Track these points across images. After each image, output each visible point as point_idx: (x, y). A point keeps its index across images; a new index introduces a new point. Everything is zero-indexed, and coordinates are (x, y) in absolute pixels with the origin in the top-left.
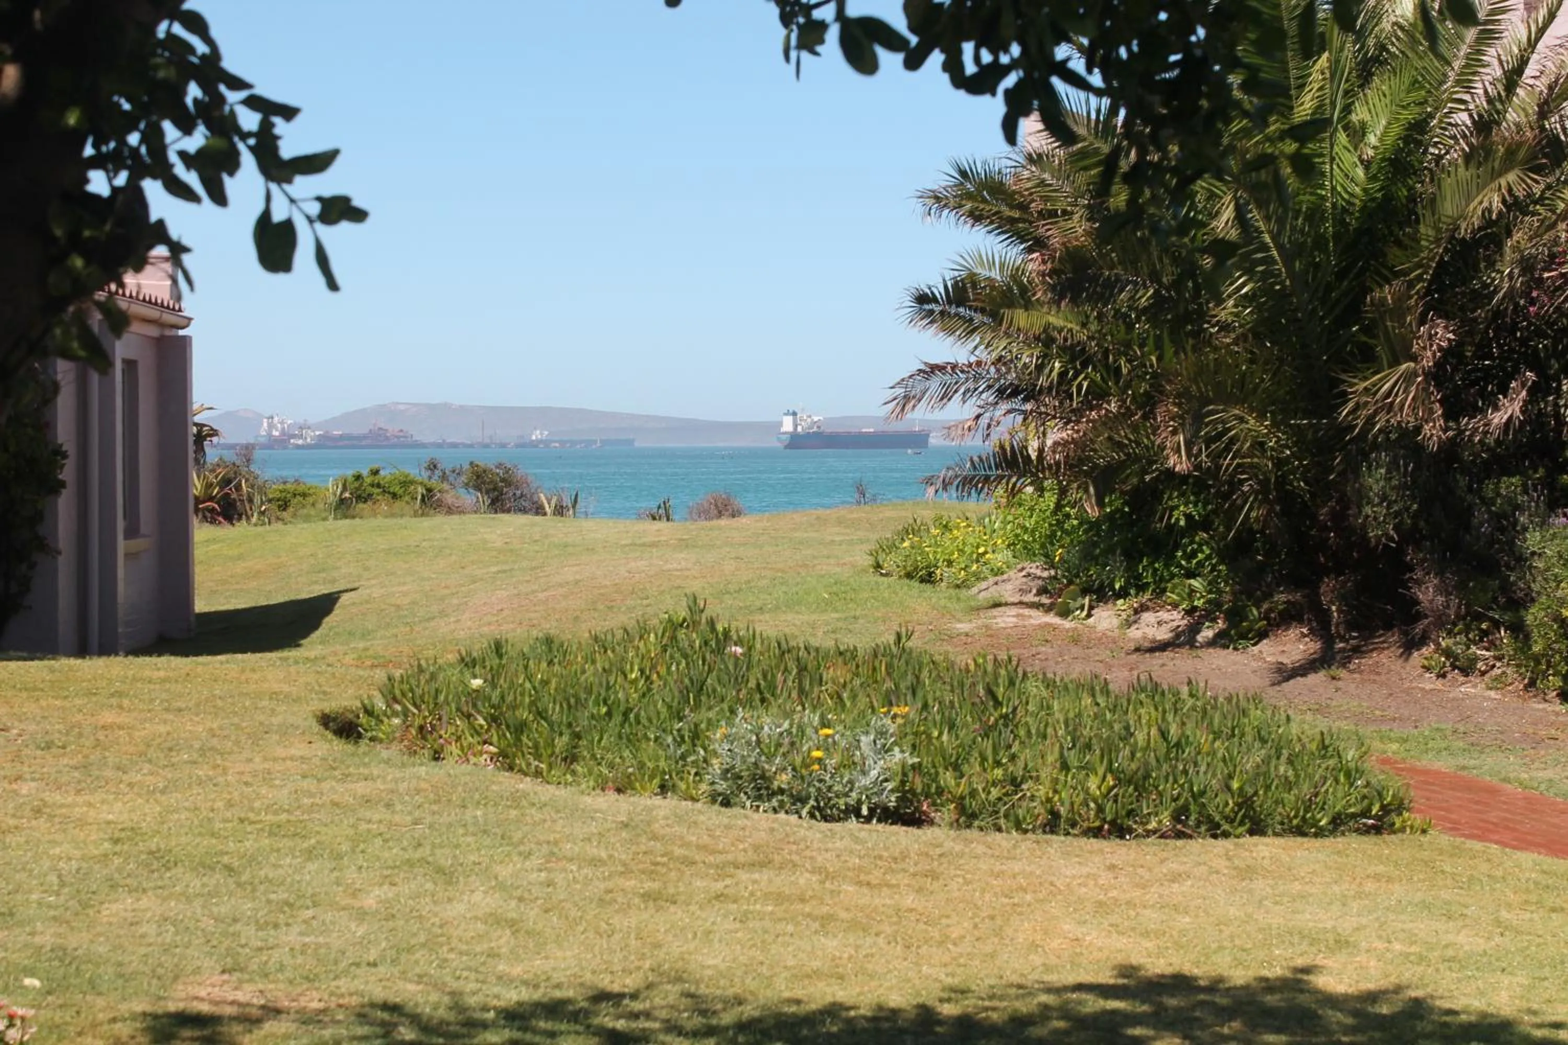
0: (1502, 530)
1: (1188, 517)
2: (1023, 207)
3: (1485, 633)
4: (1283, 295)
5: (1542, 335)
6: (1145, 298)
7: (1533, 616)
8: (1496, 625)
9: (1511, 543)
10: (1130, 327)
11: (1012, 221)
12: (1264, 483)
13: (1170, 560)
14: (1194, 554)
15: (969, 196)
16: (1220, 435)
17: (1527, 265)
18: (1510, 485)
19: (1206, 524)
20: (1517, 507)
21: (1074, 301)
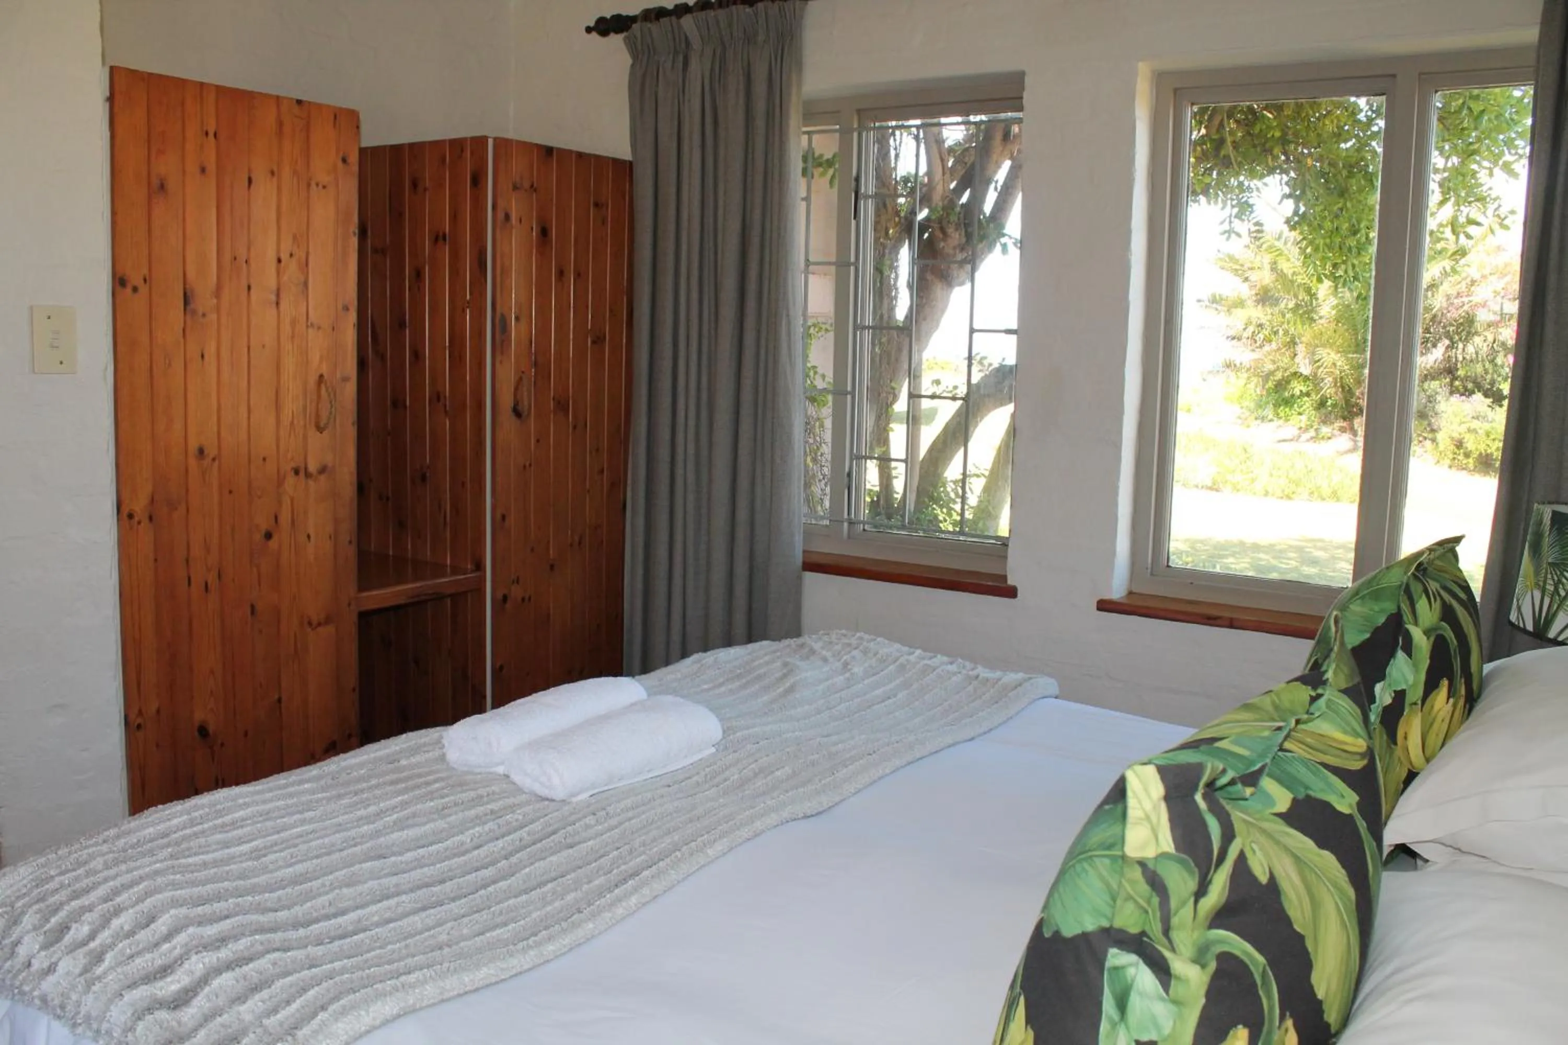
0: (1430, 402)
1: (1301, 391)
2: (1242, 265)
3: (1421, 442)
4: (1349, 306)
5: (1451, 325)
6: (1291, 305)
7: (1440, 436)
8: (1425, 438)
9: (1434, 407)
10: (1284, 316)
11: (1236, 270)
12: (1335, 379)
13: (1292, 406)
14: (1302, 406)
15: (1221, 259)
16: (1319, 361)
17: (1448, 297)
18: (1434, 384)
19: (1308, 394)
20: (1437, 393)
21: (1264, 305)
